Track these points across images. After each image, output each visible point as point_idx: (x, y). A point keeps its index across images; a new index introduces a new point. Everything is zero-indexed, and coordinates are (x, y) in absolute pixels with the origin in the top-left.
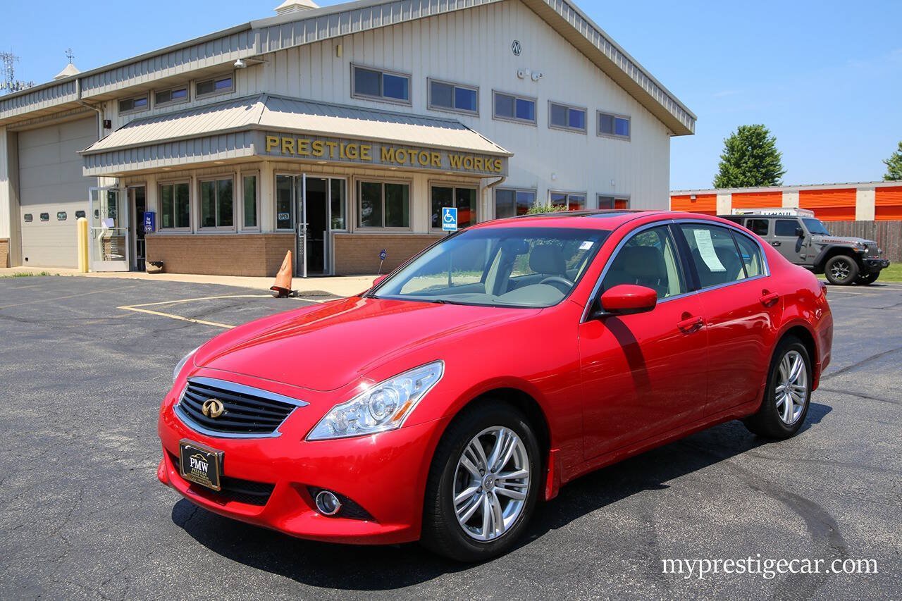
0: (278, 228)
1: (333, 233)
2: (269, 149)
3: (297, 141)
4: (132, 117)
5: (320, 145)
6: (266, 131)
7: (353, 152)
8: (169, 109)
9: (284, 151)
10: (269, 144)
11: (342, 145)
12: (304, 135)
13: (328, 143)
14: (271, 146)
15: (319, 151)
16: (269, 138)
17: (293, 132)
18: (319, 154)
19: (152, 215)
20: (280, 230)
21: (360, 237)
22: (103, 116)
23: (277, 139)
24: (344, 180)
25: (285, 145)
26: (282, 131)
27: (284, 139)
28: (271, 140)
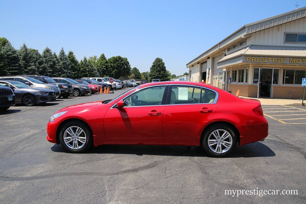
0: (253, 83)
1: (273, 85)
2: (247, 61)
3: (257, 58)
4: (229, 53)
5: (265, 59)
6: (247, 56)
7: (278, 61)
8: (235, 50)
9: (252, 61)
10: (247, 59)
11: (274, 59)
12: (260, 56)
13: (268, 58)
14: (248, 60)
15: (265, 61)
16: (247, 58)
17: (256, 55)
18: (265, 62)
19: (230, 79)
20: (254, 84)
21: (283, 87)
22: (225, 53)
23: (250, 58)
24: (279, 69)
25: (252, 59)
26: (252, 55)
27: (252, 58)
28: (248, 58)
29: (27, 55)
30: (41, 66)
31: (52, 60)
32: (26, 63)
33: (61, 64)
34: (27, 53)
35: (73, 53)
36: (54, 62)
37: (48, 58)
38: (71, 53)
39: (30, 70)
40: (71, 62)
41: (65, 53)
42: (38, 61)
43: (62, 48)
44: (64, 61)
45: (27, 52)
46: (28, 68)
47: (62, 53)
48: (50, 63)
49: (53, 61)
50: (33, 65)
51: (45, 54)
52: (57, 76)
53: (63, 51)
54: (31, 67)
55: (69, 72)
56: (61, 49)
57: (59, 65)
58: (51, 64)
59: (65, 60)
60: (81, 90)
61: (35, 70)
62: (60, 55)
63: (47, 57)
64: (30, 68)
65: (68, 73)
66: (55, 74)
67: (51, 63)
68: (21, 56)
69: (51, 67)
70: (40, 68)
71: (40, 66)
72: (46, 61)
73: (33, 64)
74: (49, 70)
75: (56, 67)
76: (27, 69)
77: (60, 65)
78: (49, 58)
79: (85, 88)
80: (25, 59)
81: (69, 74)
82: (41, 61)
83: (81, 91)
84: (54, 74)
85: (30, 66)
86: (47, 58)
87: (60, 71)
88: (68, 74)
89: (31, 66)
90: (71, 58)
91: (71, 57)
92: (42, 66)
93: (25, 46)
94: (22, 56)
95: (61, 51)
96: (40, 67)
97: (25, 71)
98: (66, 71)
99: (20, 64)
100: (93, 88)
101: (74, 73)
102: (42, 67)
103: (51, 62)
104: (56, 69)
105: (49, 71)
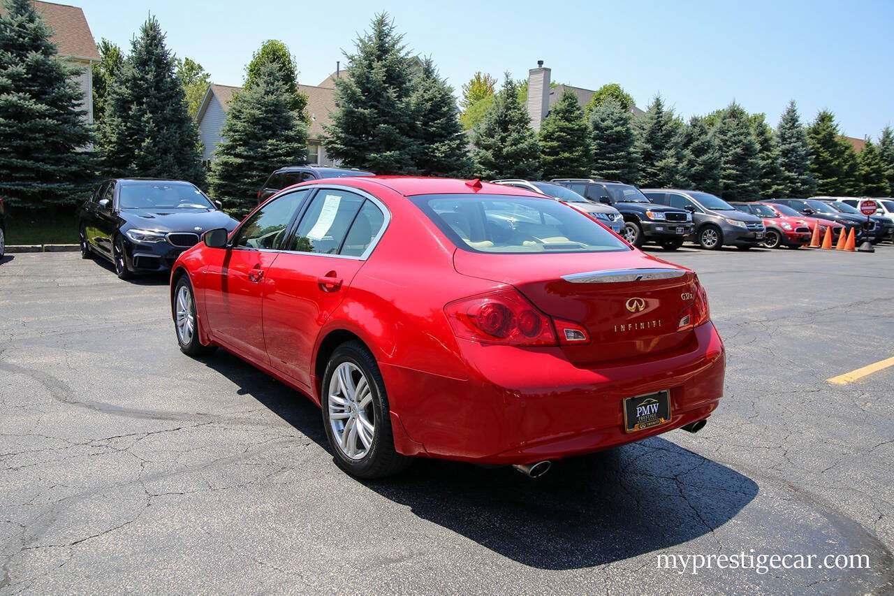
29: (659, 125)
30: (700, 160)
31: (740, 141)
32: (653, 149)
33: (777, 153)
34: (660, 122)
35: (830, 118)
36: (748, 149)
37: (730, 134)
38: (825, 118)
39: (662, 169)
40: (821, 147)
41: (799, 119)
42: (695, 143)
43: (792, 104)
44: (790, 143)
45: (660, 119)
46: (656, 164)
47: (791, 119)
48: (735, 149)
49: (743, 144)
50: (672, 156)
51: (725, 124)
52: (750, 188)
53: (794, 111)
54: (664, 161)
55: (803, 179)
56: (789, 106)
57: (767, 155)
58: (736, 153)
59: (794, 140)
60: (725, 229)
61: (677, 170)
62: (782, 127)
63: (729, 131)
64: (660, 164)
65: (798, 183)
66: (746, 184)
67: (738, 150)
68: (644, 129)
69: (738, 160)
70: (698, 164)
71: (698, 157)
72: (725, 144)
73: (672, 152)
74: (728, 171)
75: (752, 160)
76: (653, 165)
77: (771, 155)
78: (734, 136)
79: (740, 226)
80: (652, 138)
81: (803, 185)
82: (703, 144)
83: (724, 233)
84: (742, 182)
85: (663, 157)
86: (728, 136)
87: (766, 175)
88: (800, 184)
89: (665, 159)
90: (824, 133)
91: (824, 130)
92: (705, 157)
93: (658, 104)
94: (645, 132)
95: (788, 113)
96: (696, 161)
97: (648, 173)
98: (793, 174)
99: (629, 153)
100: (788, 227)
101: (820, 182)
102: (704, 163)
103: (738, 147)
104: (750, 168)
105: (729, 175)
